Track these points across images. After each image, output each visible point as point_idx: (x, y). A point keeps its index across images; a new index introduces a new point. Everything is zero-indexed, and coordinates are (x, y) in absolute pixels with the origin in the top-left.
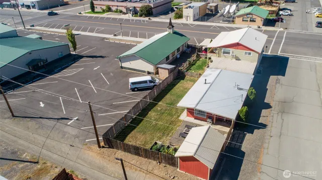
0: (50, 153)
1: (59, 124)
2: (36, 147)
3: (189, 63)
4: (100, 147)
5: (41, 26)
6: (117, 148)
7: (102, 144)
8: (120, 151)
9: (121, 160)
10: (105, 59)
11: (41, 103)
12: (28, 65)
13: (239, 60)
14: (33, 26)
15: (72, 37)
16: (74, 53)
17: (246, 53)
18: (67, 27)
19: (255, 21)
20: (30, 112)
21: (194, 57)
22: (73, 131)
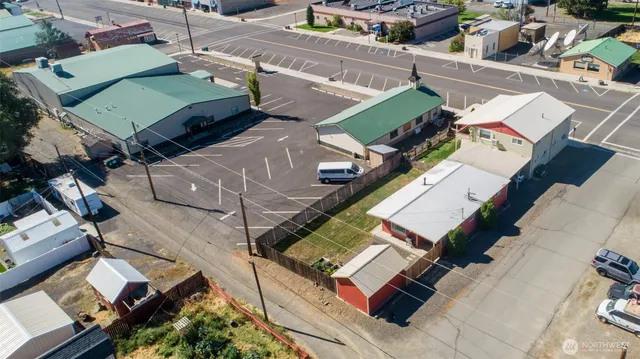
0: (190, 253)
1: (209, 218)
2: (175, 243)
3: (429, 146)
4: (251, 254)
5: (218, 49)
6: (272, 259)
7: (255, 251)
8: (274, 263)
9: (253, 264)
10: (301, 123)
11: (193, 185)
12: (186, 124)
13: (503, 150)
14: (206, 49)
15: (254, 84)
16: (256, 108)
17: (514, 141)
18: (257, 58)
19: (597, 70)
20: (177, 196)
21: (443, 135)
22: (225, 230)
